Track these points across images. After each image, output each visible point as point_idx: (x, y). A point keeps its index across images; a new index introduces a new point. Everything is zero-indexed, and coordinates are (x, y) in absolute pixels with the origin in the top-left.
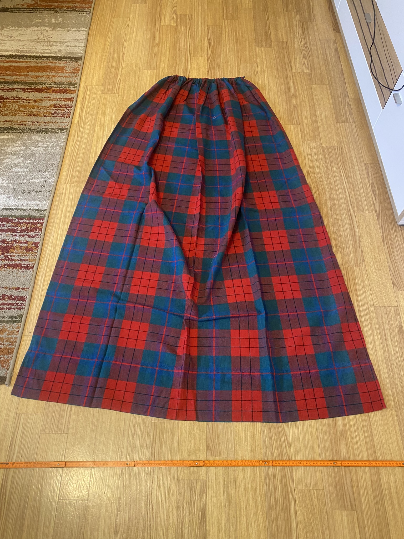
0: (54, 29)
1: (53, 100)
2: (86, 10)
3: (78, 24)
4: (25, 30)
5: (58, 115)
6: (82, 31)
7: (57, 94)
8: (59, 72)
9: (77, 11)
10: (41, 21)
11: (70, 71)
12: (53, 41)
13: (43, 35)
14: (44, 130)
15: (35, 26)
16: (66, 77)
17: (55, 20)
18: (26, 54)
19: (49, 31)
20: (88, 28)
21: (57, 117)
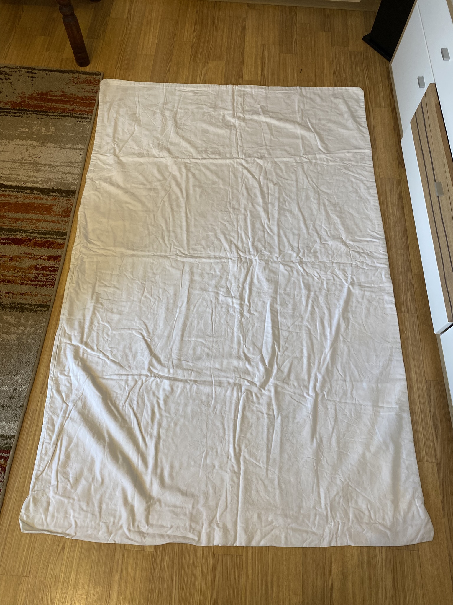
0: (43, 144)
1: (34, 259)
2: (86, 116)
3: (74, 138)
4: (7, 143)
5: (39, 283)
6: (79, 149)
7: (40, 249)
8: (45, 214)
9: (74, 117)
10: (27, 130)
11: (59, 212)
12: (41, 164)
13: (28, 153)
14: (19, 306)
15: (20, 139)
16: (53, 222)
17: (46, 130)
18: (5, 183)
19: (37, 147)
20: (86, 144)
21: (38, 287)
